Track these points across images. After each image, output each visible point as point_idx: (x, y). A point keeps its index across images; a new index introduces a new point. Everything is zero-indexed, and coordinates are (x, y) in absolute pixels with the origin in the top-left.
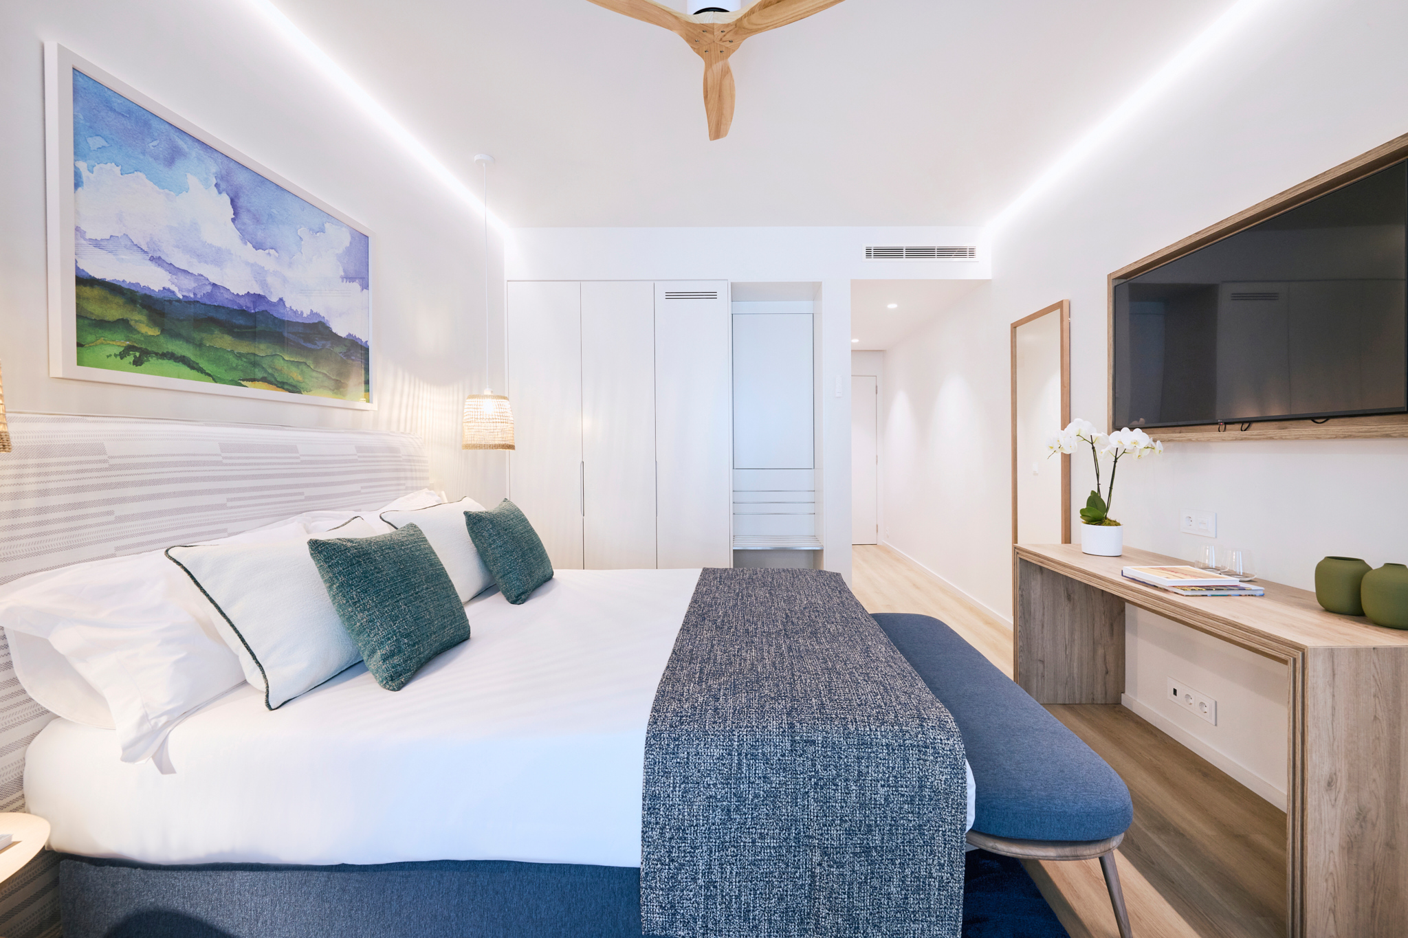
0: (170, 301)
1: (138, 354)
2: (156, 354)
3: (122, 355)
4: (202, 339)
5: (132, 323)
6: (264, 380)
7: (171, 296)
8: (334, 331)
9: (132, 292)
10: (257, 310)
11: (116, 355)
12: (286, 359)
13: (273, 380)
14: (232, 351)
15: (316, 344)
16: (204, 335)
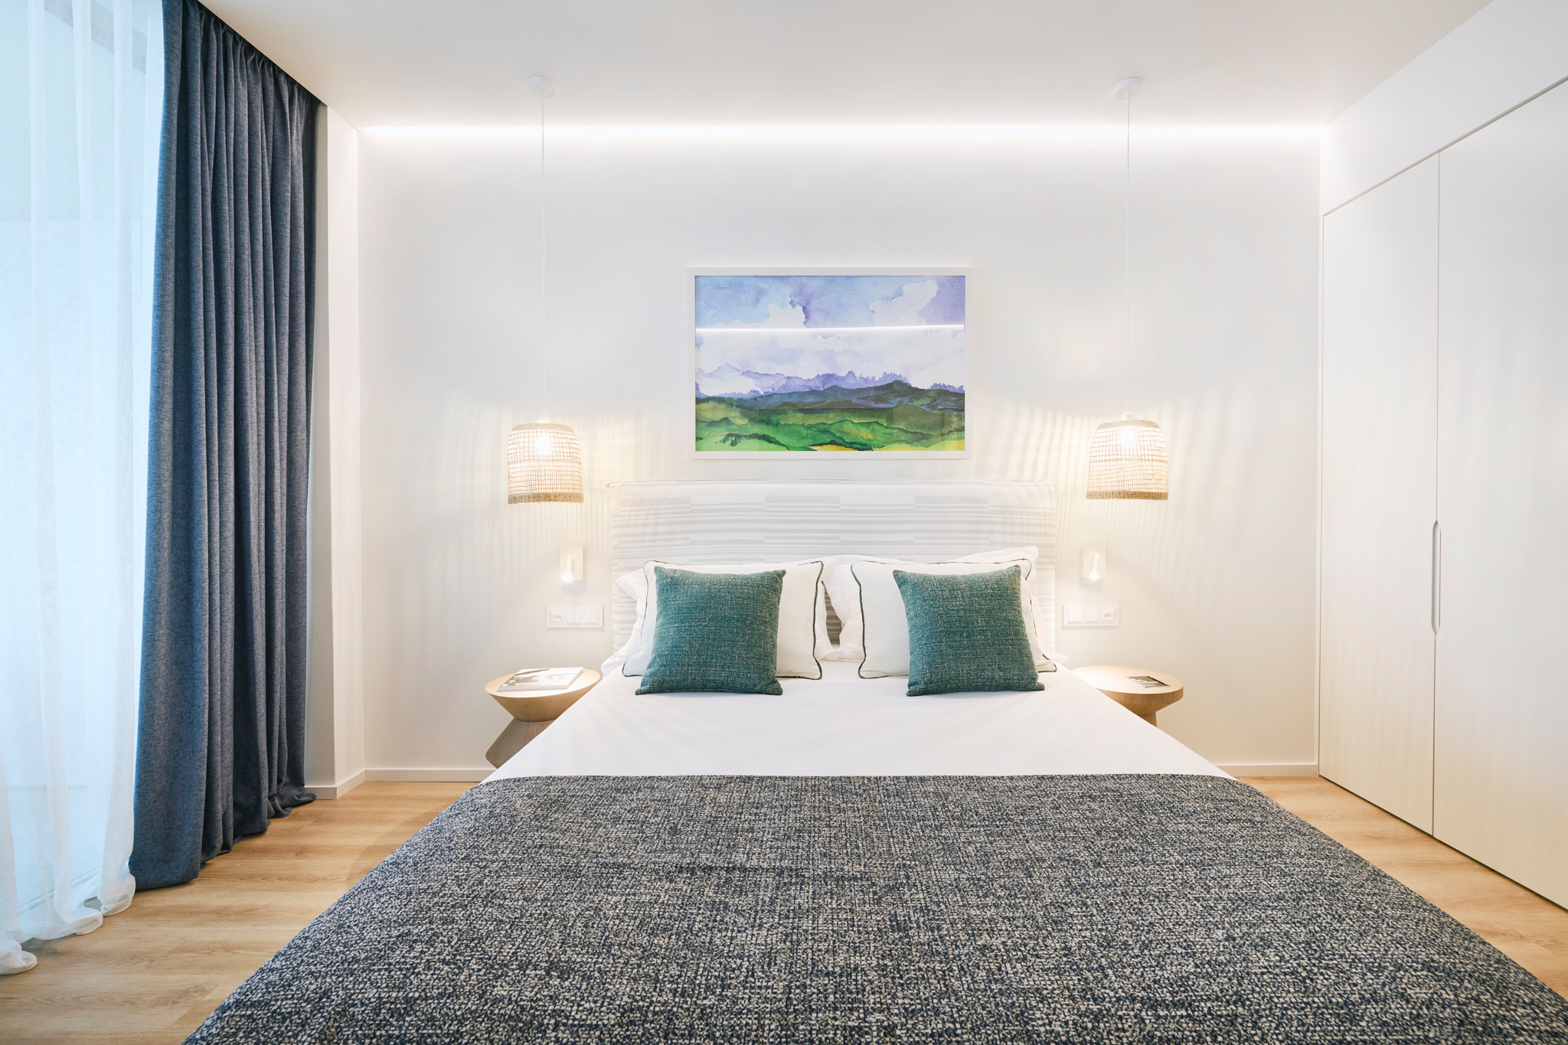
0: (755, 399)
1: (734, 439)
2: (745, 436)
3: (724, 441)
4: (778, 421)
5: (730, 419)
6: (832, 443)
7: (755, 395)
8: (913, 386)
9: (730, 399)
10: (826, 387)
11: (720, 442)
12: (856, 422)
13: (841, 442)
14: (803, 425)
15: (890, 403)
16: (780, 417)
